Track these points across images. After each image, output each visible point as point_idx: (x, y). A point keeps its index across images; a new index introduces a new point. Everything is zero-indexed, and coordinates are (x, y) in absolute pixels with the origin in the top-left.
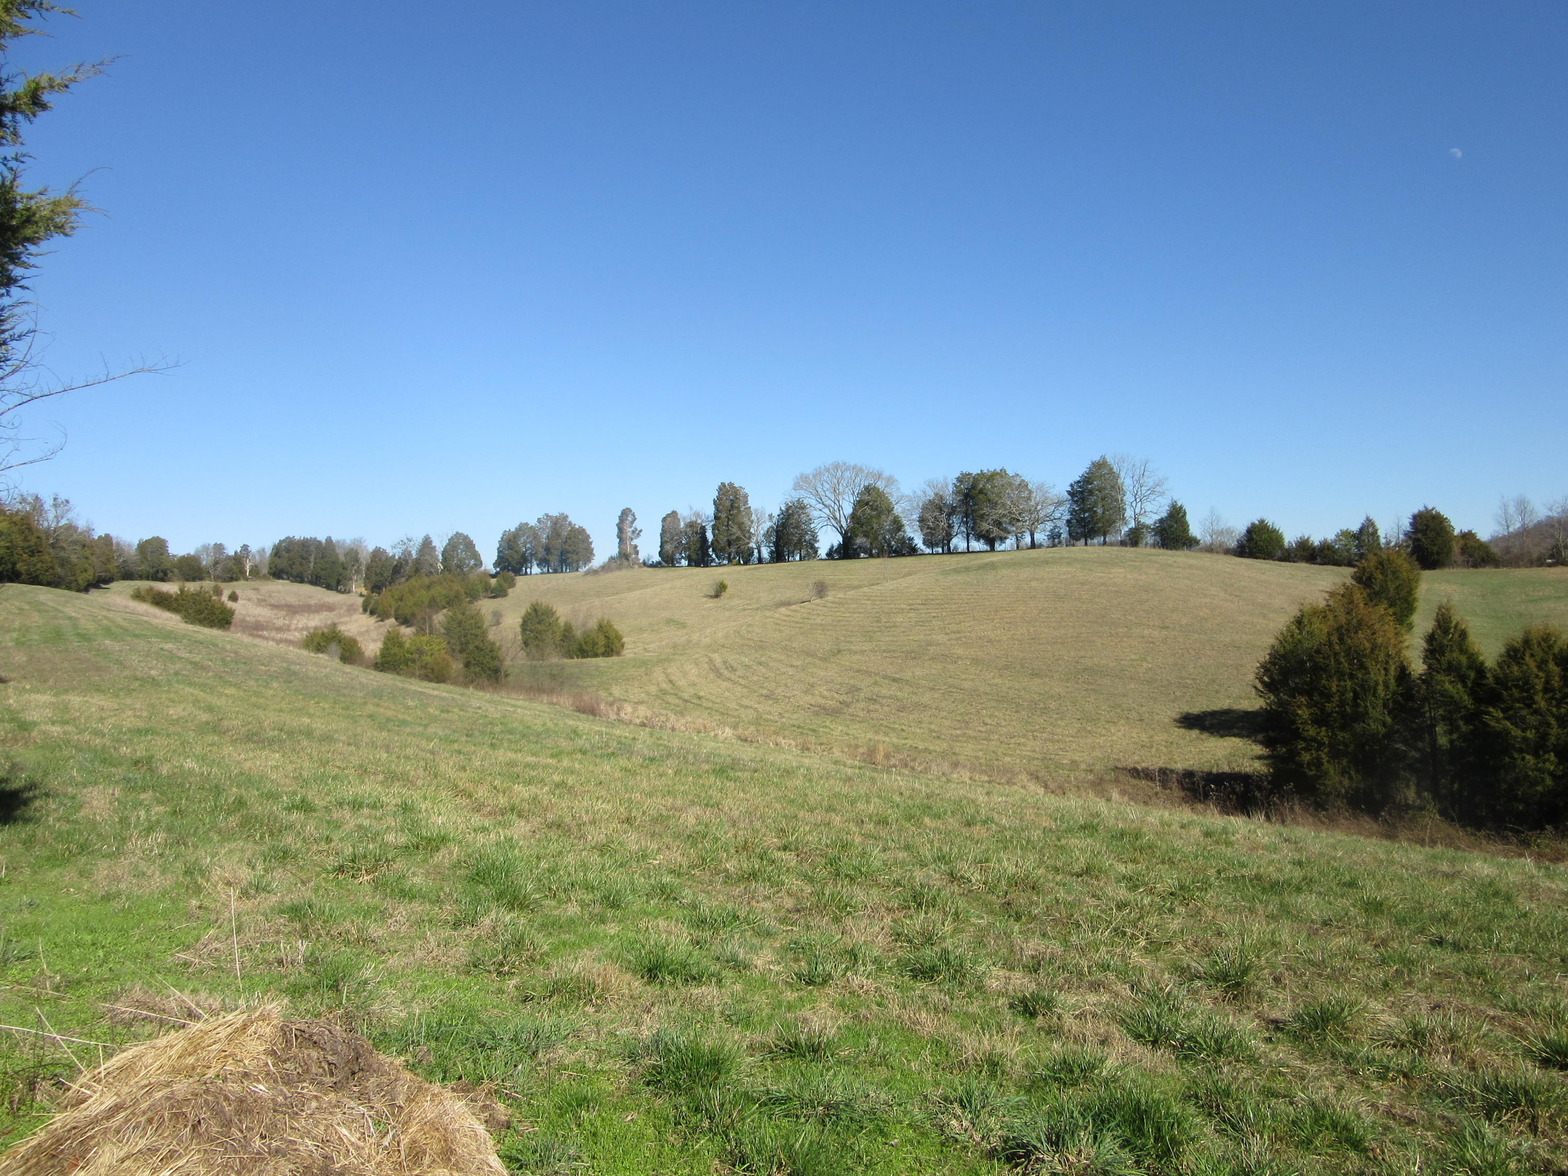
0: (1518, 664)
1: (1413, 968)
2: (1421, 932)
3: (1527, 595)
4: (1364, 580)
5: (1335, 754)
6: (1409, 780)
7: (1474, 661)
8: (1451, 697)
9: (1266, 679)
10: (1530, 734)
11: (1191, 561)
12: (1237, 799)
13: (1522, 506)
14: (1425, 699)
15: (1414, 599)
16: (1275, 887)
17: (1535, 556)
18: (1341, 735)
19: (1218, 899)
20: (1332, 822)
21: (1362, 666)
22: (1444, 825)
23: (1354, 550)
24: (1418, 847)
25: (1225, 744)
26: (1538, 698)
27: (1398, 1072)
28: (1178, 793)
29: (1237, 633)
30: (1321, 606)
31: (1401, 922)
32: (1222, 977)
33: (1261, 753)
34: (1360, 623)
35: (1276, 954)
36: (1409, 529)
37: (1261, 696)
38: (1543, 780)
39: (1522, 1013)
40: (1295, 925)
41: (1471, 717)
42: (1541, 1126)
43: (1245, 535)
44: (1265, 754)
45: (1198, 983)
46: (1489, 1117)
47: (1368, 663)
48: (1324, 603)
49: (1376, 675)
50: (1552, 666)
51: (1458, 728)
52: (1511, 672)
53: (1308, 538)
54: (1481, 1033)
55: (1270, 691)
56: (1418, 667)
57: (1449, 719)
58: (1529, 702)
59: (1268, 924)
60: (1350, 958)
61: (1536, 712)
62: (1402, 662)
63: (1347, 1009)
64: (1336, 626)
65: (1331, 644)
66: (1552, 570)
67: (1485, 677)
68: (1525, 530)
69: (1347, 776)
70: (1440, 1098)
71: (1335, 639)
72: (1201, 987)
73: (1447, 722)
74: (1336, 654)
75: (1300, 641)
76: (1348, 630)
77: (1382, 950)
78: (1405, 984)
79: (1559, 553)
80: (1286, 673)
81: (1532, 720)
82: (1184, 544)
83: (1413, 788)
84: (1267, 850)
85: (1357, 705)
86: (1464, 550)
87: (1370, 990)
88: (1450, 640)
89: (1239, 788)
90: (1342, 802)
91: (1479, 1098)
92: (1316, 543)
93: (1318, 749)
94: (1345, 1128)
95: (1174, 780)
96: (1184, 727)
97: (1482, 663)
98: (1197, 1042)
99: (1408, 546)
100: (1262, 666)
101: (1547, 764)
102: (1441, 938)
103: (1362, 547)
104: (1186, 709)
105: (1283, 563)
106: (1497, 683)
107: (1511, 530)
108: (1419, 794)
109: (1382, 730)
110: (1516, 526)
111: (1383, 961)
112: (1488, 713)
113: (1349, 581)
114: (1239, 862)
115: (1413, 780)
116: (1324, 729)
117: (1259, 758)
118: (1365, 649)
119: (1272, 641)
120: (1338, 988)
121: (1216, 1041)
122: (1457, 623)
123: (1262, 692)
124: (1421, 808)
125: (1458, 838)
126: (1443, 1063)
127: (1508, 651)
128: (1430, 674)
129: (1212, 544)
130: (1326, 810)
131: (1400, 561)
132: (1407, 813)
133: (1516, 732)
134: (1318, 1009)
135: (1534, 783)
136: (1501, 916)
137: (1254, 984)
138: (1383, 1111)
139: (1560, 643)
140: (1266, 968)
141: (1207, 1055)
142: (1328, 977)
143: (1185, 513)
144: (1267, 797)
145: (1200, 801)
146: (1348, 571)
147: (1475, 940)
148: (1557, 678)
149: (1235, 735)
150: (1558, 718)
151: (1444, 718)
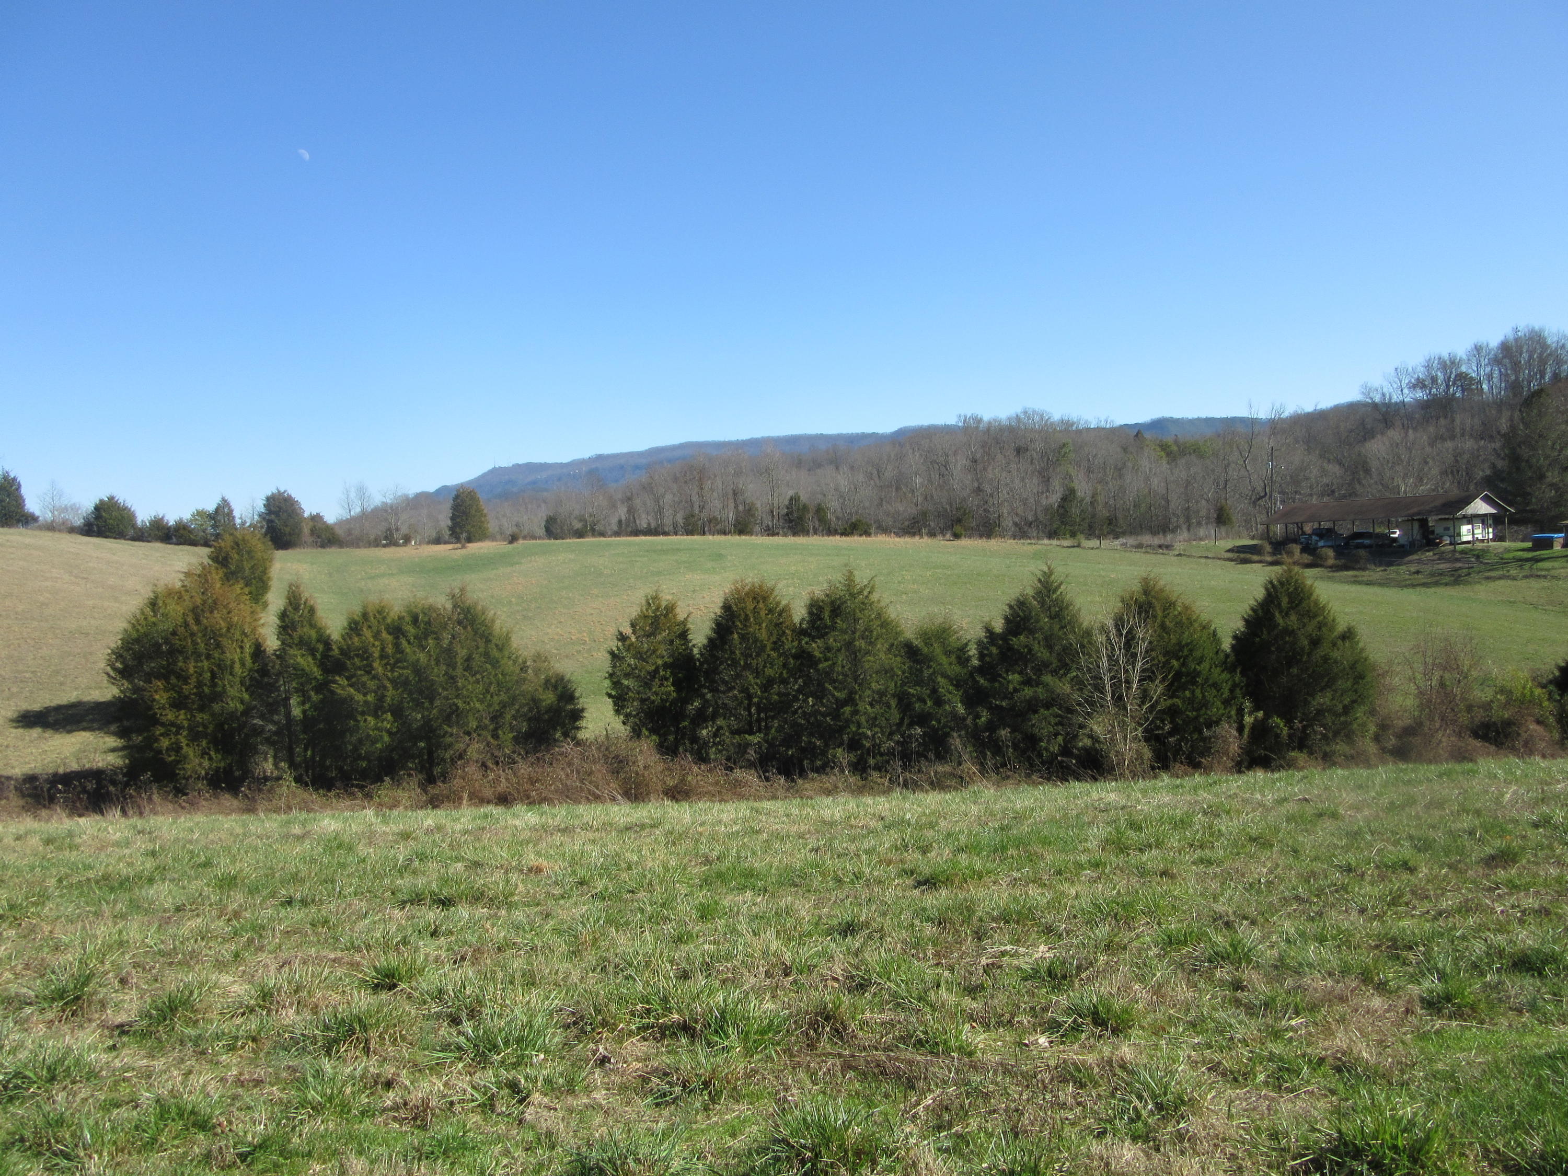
0: (359, 635)
1: (264, 933)
2: (273, 897)
3: (366, 573)
4: (221, 560)
5: (195, 736)
6: (267, 754)
7: (321, 635)
8: (303, 670)
9: (118, 665)
10: (370, 698)
11: (27, 540)
12: (88, 798)
13: (361, 492)
14: (279, 674)
15: (269, 578)
16: (125, 884)
17: (372, 537)
18: (199, 717)
19: (58, 910)
20: (193, 805)
21: (218, 645)
22: (300, 791)
23: (210, 530)
24: (274, 816)
25: (73, 740)
26: (376, 665)
27: (247, 1038)
28: (16, 801)
29: (85, 618)
30: (177, 587)
31: (253, 890)
32: (61, 994)
33: (115, 744)
34: (215, 602)
35: (123, 953)
36: (263, 510)
37: (113, 684)
38: (381, 737)
39: (358, 949)
40: (146, 919)
41: (321, 687)
42: (372, 1046)
43: (93, 513)
44: (120, 745)
45: (28, 1010)
46: (328, 1053)
47: (225, 642)
48: (180, 584)
49: (232, 654)
50: (384, 635)
51: (309, 698)
52: (353, 643)
53: (163, 517)
54: (323, 976)
55: (123, 677)
56: (272, 643)
57: (301, 691)
58: (368, 670)
59: (115, 924)
60: (203, 939)
61: (374, 677)
62: (257, 639)
63: (196, 992)
64: (191, 606)
65: (186, 625)
66: (387, 550)
67: (331, 649)
68: (364, 514)
69: (206, 757)
70: (286, 1050)
71: (190, 620)
72: (32, 1013)
73: (300, 694)
74: (193, 634)
75: (154, 624)
76: (202, 610)
77: (235, 922)
78: (256, 950)
79: (392, 535)
80: (140, 658)
81: (372, 684)
82: (18, 521)
83: (271, 760)
84: (118, 847)
85: (214, 685)
86: (313, 531)
87: (221, 965)
88: (301, 616)
89: (91, 786)
90: (203, 785)
91: (320, 1038)
92: (172, 523)
93: (177, 733)
94: (193, 1112)
95: (12, 787)
96: (23, 727)
97: (329, 636)
98: (25, 1077)
99: (262, 527)
100: (113, 652)
101: (385, 723)
102: (291, 897)
103: (217, 526)
104: (25, 706)
105: (137, 543)
106: (341, 654)
107: (353, 513)
108: (276, 765)
109: (241, 707)
110: (356, 510)
111: (235, 934)
112: (335, 682)
113: (206, 561)
114: (84, 865)
115: (271, 752)
116: (183, 712)
117: (113, 750)
118: (221, 629)
119: (125, 625)
120: (188, 972)
121: (49, 1068)
122: (307, 600)
123: (115, 679)
124: (279, 778)
125: (312, 802)
126: (289, 1016)
127: (350, 624)
128: (284, 649)
129: (53, 521)
130: (186, 794)
131: (254, 541)
132: (265, 785)
133: (359, 697)
134: (166, 1000)
135: (374, 742)
136: (343, 866)
137: (95, 992)
138: (233, 1082)
139: (392, 614)
140: (110, 971)
141: (39, 1088)
142: (179, 963)
143: (19, 486)
144: (123, 791)
145: (44, 806)
146: (204, 551)
147: (321, 892)
148: (390, 646)
149: (84, 729)
150: (392, 681)
151: (297, 690)
